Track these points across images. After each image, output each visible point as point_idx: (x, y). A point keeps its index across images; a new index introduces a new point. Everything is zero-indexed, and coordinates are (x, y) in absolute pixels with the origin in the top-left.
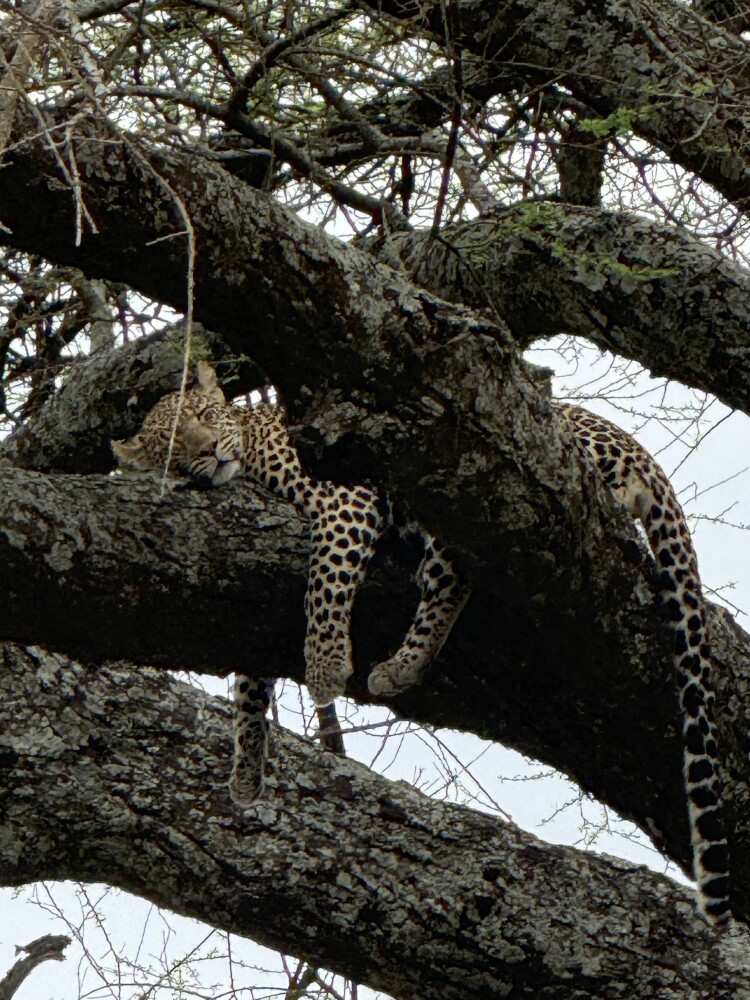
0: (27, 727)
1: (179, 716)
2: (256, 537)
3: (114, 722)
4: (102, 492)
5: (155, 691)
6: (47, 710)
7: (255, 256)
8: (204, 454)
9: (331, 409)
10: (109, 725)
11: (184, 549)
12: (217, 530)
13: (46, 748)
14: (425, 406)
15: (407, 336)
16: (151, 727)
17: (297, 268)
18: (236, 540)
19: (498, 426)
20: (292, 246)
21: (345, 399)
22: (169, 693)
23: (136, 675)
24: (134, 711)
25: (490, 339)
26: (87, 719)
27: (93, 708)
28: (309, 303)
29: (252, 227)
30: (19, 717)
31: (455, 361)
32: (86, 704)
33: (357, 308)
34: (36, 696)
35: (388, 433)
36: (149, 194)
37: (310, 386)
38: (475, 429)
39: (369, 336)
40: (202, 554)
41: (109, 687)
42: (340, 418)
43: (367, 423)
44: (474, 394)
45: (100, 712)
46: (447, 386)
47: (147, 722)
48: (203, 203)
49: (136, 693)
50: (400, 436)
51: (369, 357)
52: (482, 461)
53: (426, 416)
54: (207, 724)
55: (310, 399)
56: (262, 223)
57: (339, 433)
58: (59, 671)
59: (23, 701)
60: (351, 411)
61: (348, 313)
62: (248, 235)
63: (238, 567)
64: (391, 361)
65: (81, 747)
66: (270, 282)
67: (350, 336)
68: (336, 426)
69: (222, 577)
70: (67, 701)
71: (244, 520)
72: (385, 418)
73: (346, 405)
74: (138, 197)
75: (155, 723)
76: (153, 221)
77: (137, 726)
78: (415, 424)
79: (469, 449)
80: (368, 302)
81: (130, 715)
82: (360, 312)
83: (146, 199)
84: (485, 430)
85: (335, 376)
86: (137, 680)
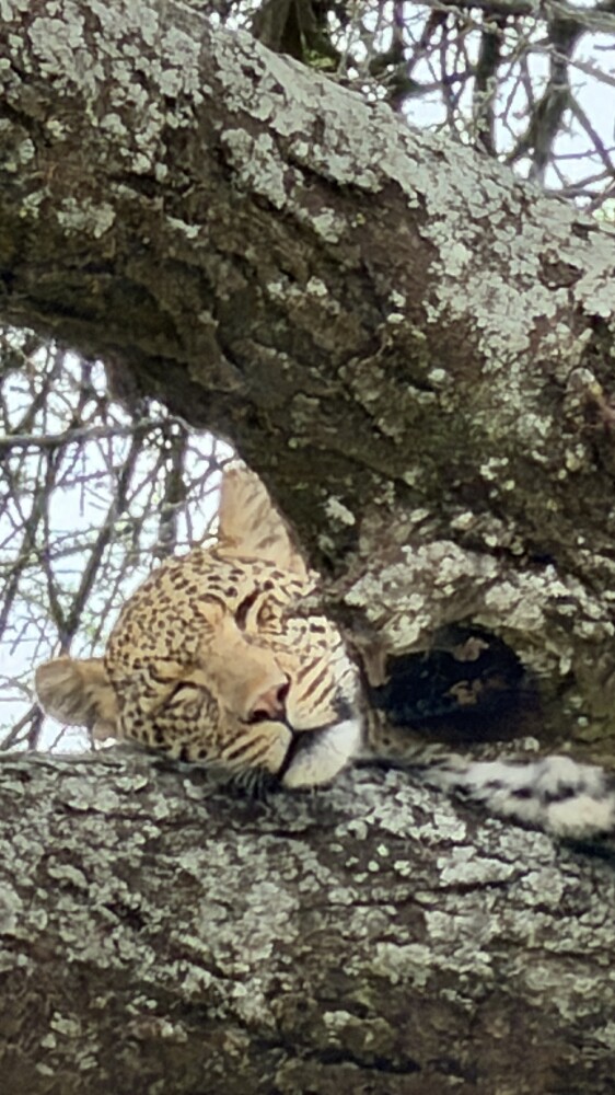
2: (428, 907)
4: (19, 787)
7: (142, 164)
8: (259, 716)
9: (402, 558)
11: (227, 933)
12: (327, 888)
15: (589, 377)
17: (280, 198)
18: (375, 914)
20: (265, 143)
28: (318, 288)
29: (139, 94)
33: (459, 305)
35: (559, 621)
37: (348, 503)
39: (491, 376)
40: (278, 945)
42: (425, 580)
43: (499, 596)
50: (589, 628)
51: (493, 429)
55: (352, 533)
56: (167, 82)
57: (423, 621)
60: (453, 562)
61: (433, 314)
62: (127, 112)
63: (380, 982)
64: (552, 439)
66: (192, 231)
67: (437, 375)
68: (417, 602)
69: (333, 1005)
71: (403, 867)
72: (546, 584)
73: (438, 548)
80: (492, 293)
82: (469, 317)
85: (410, 478)
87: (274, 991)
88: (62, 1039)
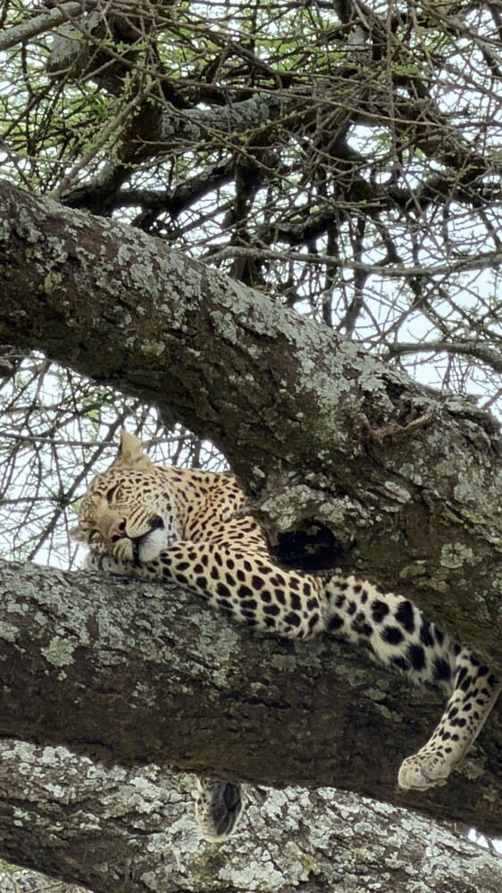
0: (249, 860)
1: (406, 853)
3: (337, 858)
5: (384, 826)
6: (269, 844)
7: (177, 325)
9: (284, 492)
10: (332, 860)
11: (211, 650)
13: (265, 883)
14: (388, 490)
15: (364, 416)
16: (374, 863)
17: (234, 340)
19: (486, 517)
20: (228, 317)
21: (301, 483)
22: (397, 829)
23: (366, 810)
24: (359, 846)
25: (472, 425)
26: (309, 853)
27: (316, 843)
28: (250, 378)
29: (176, 296)
30: (240, 850)
31: (426, 447)
32: (310, 838)
33: (310, 386)
34: (260, 830)
35: (350, 519)
36: (39, 255)
37: (262, 468)
38: (455, 518)
39: (322, 416)
40: (232, 655)
41: (336, 821)
42: (294, 501)
43: (325, 508)
44: (453, 482)
45: (324, 847)
46: (417, 471)
47: (370, 856)
48: (111, 267)
49: (363, 827)
50: (363, 522)
51: (324, 438)
52: (468, 553)
53: (393, 502)
54: (434, 862)
55: (264, 481)
56: (188, 291)
57: (294, 518)
58: (286, 805)
59: (246, 835)
60: (306, 494)
61: (298, 389)
62: (170, 303)
63: (274, 671)
64: (348, 443)
65: (301, 882)
66: (198, 354)
67: (300, 415)
68: (291, 510)
69: (255, 680)
70: (291, 834)
72: (345, 503)
73: (300, 487)
74: (24, 257)
75: (379, 859)
76: (43, 283)
77: (361, 861)
78: (379, 510)
79: (451, 539)
80: (323, 381)
81: (355, 850)
82: (314, 390)
83: (36, 260)
84: (468, 521)
85: (288, 458)
86: (366, 815)
87: (230, 674)
88: (140, 692)
